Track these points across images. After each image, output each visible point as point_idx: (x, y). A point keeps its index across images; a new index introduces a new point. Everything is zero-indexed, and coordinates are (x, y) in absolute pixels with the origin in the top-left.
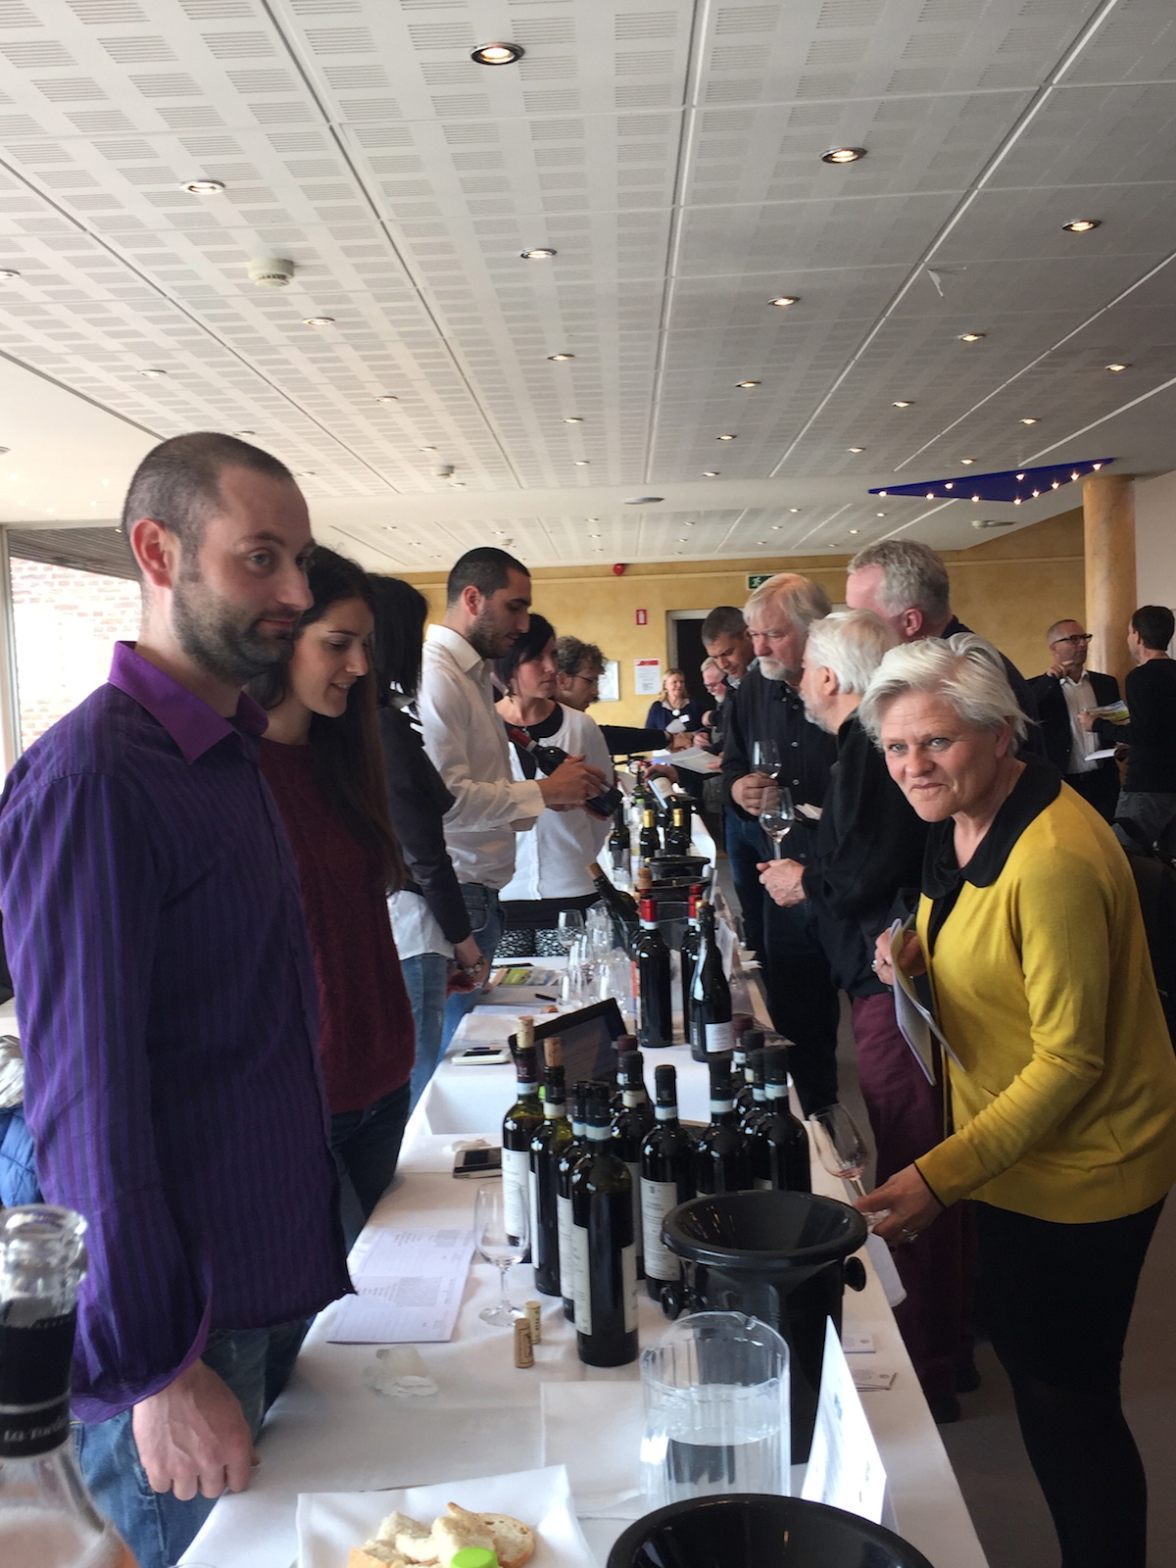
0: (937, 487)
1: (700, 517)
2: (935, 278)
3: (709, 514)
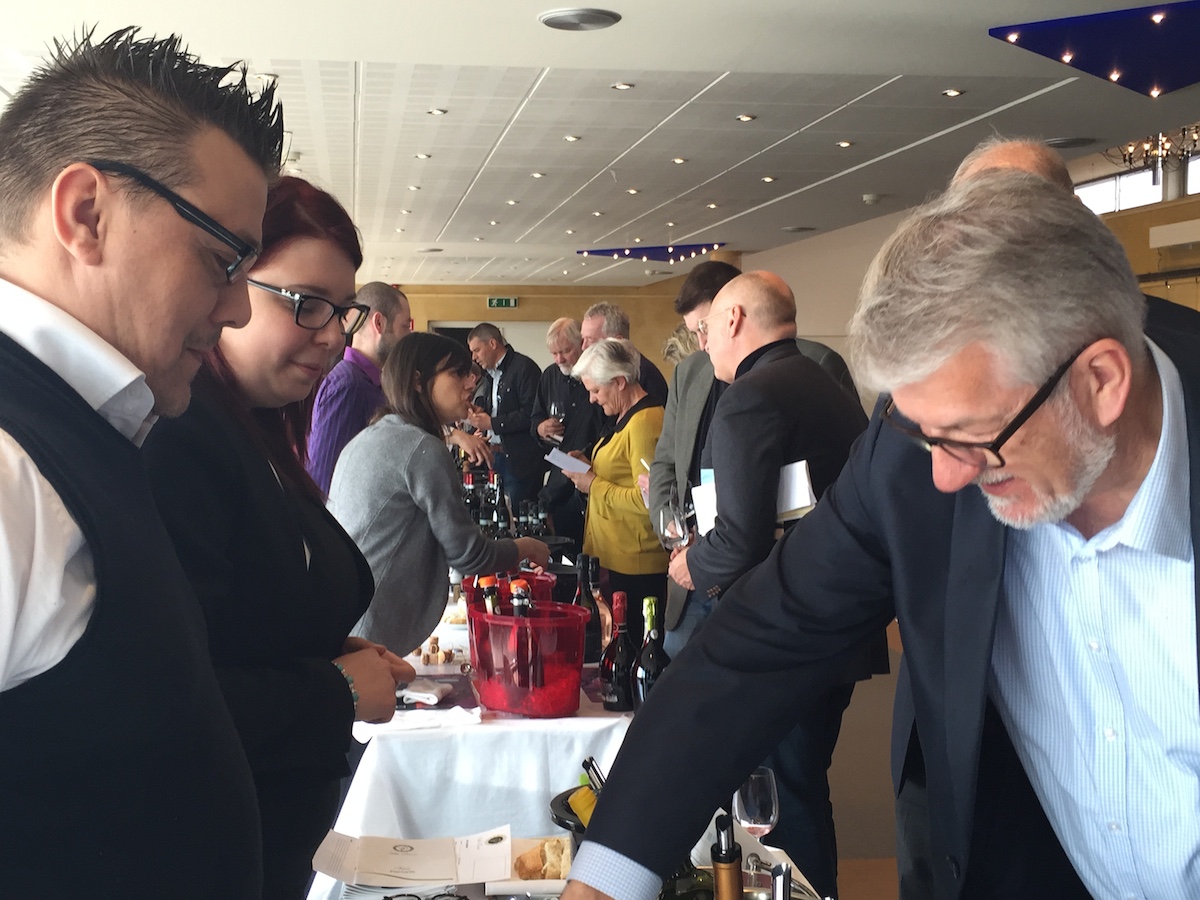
0: (621, 252)
1: (459, 260)
3: (468, 259)
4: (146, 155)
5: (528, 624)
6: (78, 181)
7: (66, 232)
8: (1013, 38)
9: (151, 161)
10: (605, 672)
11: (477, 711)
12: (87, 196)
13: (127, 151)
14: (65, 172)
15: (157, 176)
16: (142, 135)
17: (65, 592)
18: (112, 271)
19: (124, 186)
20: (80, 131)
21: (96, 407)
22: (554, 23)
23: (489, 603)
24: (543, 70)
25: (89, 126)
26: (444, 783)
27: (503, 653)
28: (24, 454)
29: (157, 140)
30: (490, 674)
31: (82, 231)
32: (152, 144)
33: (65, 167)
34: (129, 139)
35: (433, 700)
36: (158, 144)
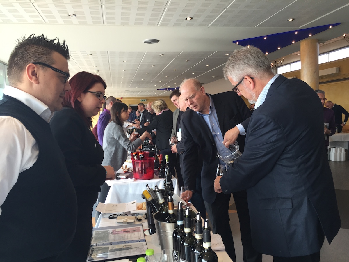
0: (166, 89)
1: (134, 92)
2: (162, 73)
3: (136, 92)
4: (44, 59)
5: (143, 161)
6: (31, 68)
7: (31, 78)
8: (237, 43)
9: (45, 60)
10: (159, 170)
11: (133, 179)
12: (33, 70)
13: (40, 59)
14: (28, 66)
15: (47, 63)
16: (42, 56)
17: (32, 152)
18: (41, 85)
19: (41, 67)
20: (29, 57)
21: (39, 114)
22: (146, 42)
23: (135, 158)
24: (145, 52)
25: (31, 55)
26: (127, 194)
27: (138, 168)
28: (22, 124)
29: (45, 56)
30: (136, 172)
31: (34, 77)
32: (44, 57)
33: (28, 65)
34: (40, 57)
35: (125, 177)
36: (46, 57)
